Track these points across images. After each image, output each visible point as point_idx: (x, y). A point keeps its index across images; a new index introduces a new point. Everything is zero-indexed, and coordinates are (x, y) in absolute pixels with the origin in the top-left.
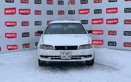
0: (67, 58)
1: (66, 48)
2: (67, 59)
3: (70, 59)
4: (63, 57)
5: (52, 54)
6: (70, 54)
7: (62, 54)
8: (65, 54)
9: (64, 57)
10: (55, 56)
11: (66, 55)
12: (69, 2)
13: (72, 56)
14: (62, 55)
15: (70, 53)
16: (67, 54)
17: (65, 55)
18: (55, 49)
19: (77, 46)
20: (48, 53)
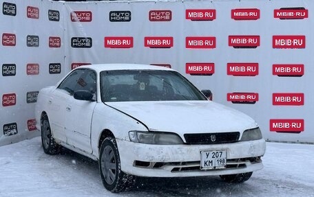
0: (215, 167)
1: (213, 139)
2: (215, 169)
3: (222, 169)
4: (205, 163)
5: (180, 156)
6: (224, 156)
7: (204, 155)
8: (211, 155)
9: (208, 163)
10: (184, 163)
11: (213, 159)
12: (75, 15)
13: (228, 160)
14: (204, 159)
15: (224, 153)
16: (215, 155)
17: (210, 158)
18: (185, 144)
19: (238, 134)
20: (167, 154)
